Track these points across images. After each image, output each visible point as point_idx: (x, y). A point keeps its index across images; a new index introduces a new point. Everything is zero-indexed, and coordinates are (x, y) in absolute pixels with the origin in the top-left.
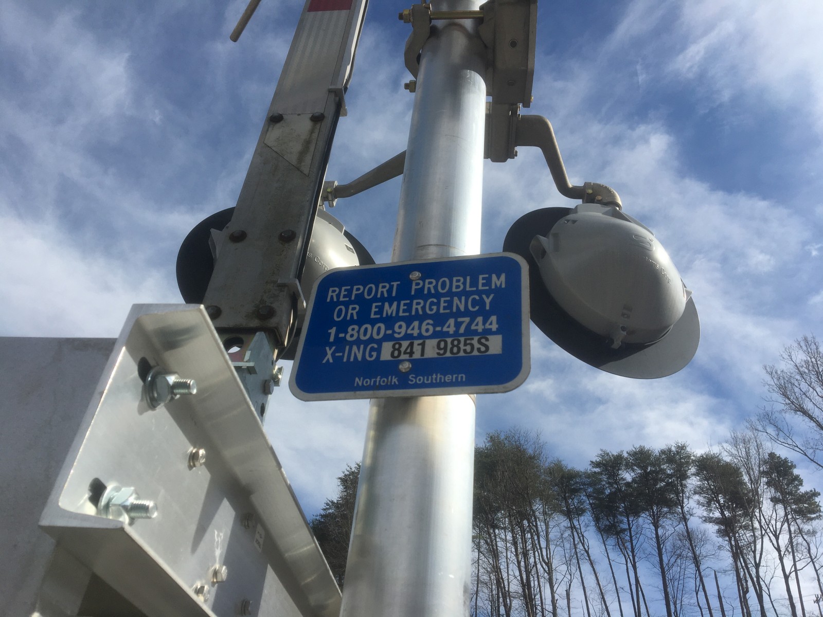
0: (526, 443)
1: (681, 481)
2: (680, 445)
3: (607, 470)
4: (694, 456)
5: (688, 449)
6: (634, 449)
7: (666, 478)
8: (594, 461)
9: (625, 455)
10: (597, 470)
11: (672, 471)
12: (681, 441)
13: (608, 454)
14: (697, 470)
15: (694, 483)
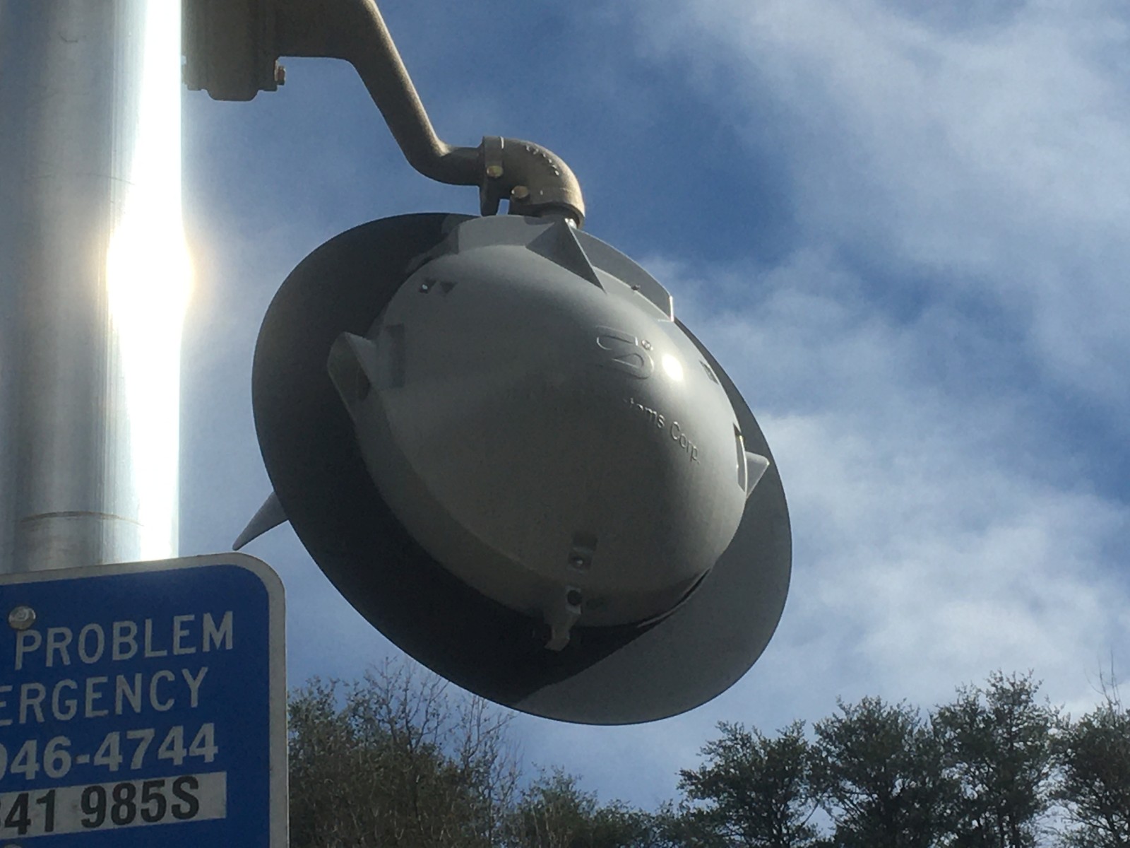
0: (433, 724)
1: (1014, 821)
2: (1007, 686)
3: (742, 801)
4: (1058, 726)
5: (1038, 701)
6: (842, 716)
7: (961, 815)
8: (696, 770)
9: (811, 739)
10: (708, 804)
11: (979, 788)
12: (1013, 673)
13: (746, 741)
14: (1072, 777)
15: (1059, 826)
